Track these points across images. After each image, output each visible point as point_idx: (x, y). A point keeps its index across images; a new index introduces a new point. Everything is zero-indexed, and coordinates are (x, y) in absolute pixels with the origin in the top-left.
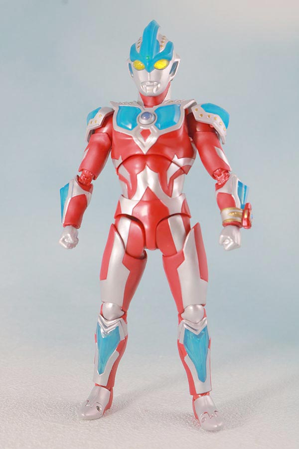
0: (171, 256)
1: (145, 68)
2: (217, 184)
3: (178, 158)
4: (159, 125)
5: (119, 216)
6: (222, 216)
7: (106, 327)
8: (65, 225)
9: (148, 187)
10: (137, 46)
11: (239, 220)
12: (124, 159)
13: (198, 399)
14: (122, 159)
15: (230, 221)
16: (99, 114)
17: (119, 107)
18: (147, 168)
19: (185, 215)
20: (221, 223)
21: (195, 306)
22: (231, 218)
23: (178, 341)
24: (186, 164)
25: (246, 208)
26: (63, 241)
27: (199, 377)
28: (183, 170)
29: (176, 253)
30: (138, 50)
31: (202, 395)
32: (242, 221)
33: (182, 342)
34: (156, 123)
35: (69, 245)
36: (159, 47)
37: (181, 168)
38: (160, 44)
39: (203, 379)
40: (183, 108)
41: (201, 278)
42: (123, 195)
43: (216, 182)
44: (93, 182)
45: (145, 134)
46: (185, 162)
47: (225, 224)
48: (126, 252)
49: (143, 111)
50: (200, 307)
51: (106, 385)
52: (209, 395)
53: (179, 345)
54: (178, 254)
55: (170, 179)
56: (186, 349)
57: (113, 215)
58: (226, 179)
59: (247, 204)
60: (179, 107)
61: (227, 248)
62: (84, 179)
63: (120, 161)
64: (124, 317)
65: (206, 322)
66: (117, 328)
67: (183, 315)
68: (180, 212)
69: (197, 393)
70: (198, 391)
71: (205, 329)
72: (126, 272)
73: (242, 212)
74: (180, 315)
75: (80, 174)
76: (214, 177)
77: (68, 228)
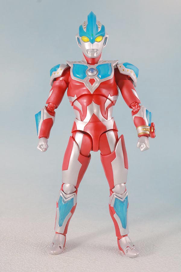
0: (107, 155)
1: (90, 41)
2: (133, 111)
3: (111, 96)
4: (100, 76)
5: (75, 131)
6: (138, 131)
7: (66, 198)
8: (40, 137)
9: (94, 114)
10: (84, 27)
11: (148, 133)
12: (78, 97)
13: (122, 239)
14: (77, 97)
15: (142, 134)
16: (60, 68)
17: (73, 64)
18: (93, 102)
19: (115, 130)
20: (137, 135)
21: (120, 184)
22: (143, 132)
23: (110, 205)
24: (115, 99)
25: (152, 125)
26: (40, 147)
27: (122, 226)
28: (113, 103)
29: (111, 153)
30: (85, 30)
31: (124, 236)
32: (150, 133)
33: (112, 206)
34: (98, 75)
35: (44, 149)
36: (97, 28)
37: (112, 102)
38: (98, 26)
39: (125, 226)
40: (112, 65)
41: (125, 168)
42: (77, 118)
43: (132, 110)
44: (55, 110)
45: (92, 81)
46: (114, 98)
47: (140, 136)
48: (80, 153)
49: (89, 68)
50: (123, 185)
51: (63, 233)
52: (127, 236)
53: (110, 207)
54: (112, 154)
55: (106, 108)
56: (115, 210)
57: (71, 131)
58: (139, 108)
59: (152, 123)
60: (111, 65)
61: (142, 150)
62: (50, 109)
63: (76, 98)
64: (76, 192)
65: (127, 194)
66: (73, 199)
67: (113, 190)
68: (112, 128)
69: (121, 235)
70: (122, 234)
71: (127, 198)
72: (80, 165)
73: (149, 128)
74: (111, 190)
75: (47, 105)
76: (131, 107)
77: (42, 139)
